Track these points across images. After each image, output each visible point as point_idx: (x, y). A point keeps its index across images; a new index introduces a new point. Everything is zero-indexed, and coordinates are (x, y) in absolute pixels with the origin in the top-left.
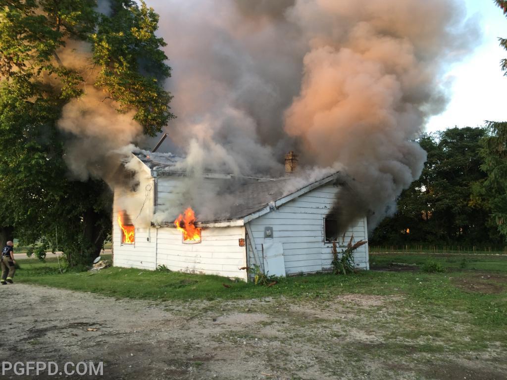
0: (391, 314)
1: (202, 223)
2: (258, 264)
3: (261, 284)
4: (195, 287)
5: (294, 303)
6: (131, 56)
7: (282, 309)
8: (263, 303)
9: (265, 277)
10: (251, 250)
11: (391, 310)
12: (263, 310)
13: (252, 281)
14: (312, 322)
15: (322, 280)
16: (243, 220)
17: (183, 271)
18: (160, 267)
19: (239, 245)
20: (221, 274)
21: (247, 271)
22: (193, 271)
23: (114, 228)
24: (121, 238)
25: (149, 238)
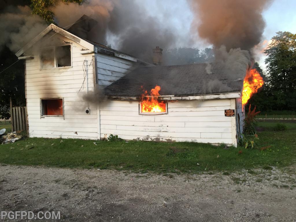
17: (142, 140)
18: (111, 137)
19: (224, 115)
20: (199, 141)
21: (236, 138)
22: (157, 139)
23: (28, 101)
24: (41, 111)
25: (88, 110)
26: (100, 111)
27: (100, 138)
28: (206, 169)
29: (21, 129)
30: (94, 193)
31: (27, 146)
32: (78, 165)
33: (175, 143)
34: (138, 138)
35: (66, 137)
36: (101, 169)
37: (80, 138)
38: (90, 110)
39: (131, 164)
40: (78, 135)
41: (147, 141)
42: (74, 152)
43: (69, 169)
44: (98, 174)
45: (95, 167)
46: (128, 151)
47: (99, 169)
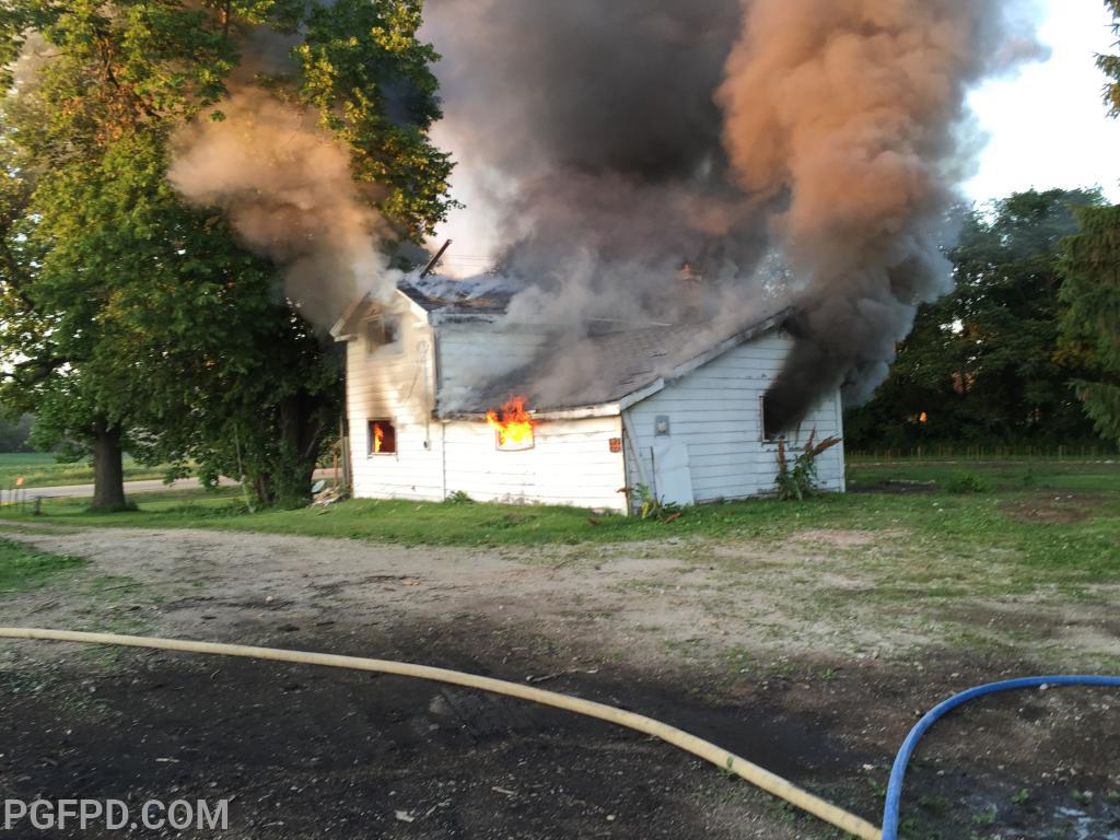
0: (886, 555)
1: (537, 412)
2: (645, 484)
3: (654, 517)
4: (538, 525)
5: (718, 543)
6: (373, 85)
7: (701, 553)
8: (666, 546)
9: (659, 506)
10: (632, 458)
11: (886, 549)
12: (670, 555)
13: (636, 513)
14: (757, 568)
15: (760, 509)
16: (618, 405)
17: (500, 502)
19: (609, 449)
20: (577, 504)
21: (625, 496)
22: (520, 499)
23: (351, 424)
24: (366, 443)
25: (428, 440)
26: (443, 443)
27: (445, 498)
34: (496, 499)
37: (419, 498)
40: (417, 492)
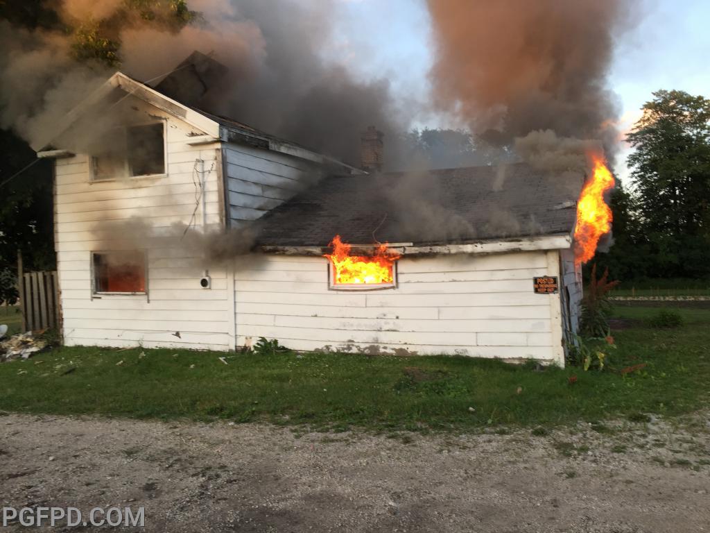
17: (335, 351)
18: (262, 343)
19: (532, 289)
20: (473, 353)
21: (563, 345)
22: (371, 348)
23: (62, 257)
24: (92, 281)
25: (207, 278)
26: (235, 281)
27: (236, 346)
28: (490, 421)
29: (45, 324)
30: (219, 481)
31: (58, 367)
32: (182, 414)
33: (415, 359)
34: (327, 347)
35: (152, 346)
36: (238, 422)
37: (187, 347)
38: (210, 278)
39: (311, 410)
40: (183, 340)
41: (347, 354)
42: (173, 380)
43: (159, 424)
44: (230, 435)
45: (221, 418)
46: (303, 378)
47: (231, 424)
